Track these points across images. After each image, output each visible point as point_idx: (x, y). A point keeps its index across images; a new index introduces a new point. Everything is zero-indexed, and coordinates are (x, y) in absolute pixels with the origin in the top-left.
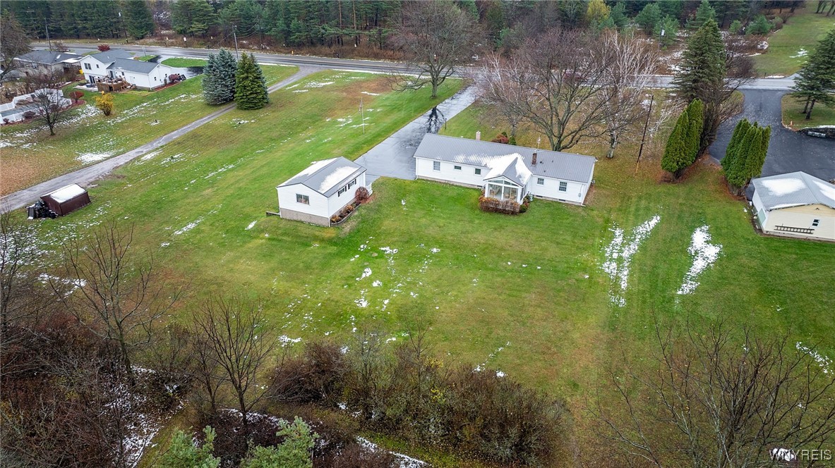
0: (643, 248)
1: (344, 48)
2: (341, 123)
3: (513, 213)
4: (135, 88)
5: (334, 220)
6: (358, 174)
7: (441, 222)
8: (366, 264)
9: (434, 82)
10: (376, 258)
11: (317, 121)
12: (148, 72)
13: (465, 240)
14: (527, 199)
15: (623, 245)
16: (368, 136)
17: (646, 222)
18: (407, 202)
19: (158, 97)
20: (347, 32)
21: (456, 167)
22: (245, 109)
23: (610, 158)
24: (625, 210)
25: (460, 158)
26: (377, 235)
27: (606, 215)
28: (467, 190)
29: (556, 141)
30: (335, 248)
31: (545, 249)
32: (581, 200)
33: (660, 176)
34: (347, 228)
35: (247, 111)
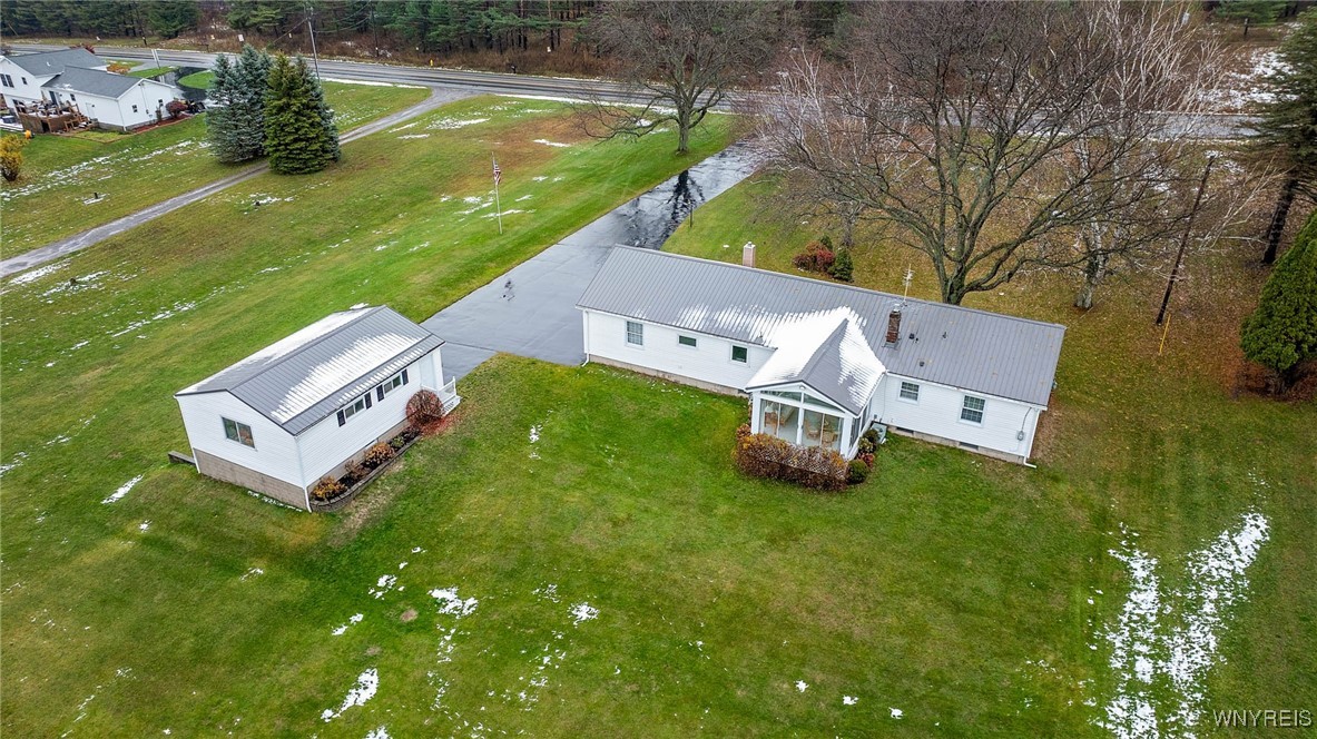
0: (1235, 644)
1: (527, 54)
2: (469, 206)
3: (828, 484)
4: (97, 127)
5: (320, 493)
6: (413, 356)
7: (622, 505)
8: (370, 652)
9: (682, 121)
10: (410, 628)
11: (421, 201)
12: (116, 94)
13: (678, 575)
14: (872, 441)
15: (1166, 624)
16: (507, 241)
17: (1225, 537)
18: (545, 434)
19: (134, 146)
20: (534, 23)
21: (683, 340)
22: (285, 173)
23: (1084, 310)
24: (1152, 481)
25: (695, 317)
26: (435, 543)
27: (1096, 498)
28: (710, 401)
29: (951, 272)
30: (306, 583)
31: (917, 631)
32: (1023, 450)
33: (1231, 372)
34: (358, 514)
35: (288, 177)
